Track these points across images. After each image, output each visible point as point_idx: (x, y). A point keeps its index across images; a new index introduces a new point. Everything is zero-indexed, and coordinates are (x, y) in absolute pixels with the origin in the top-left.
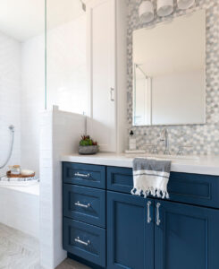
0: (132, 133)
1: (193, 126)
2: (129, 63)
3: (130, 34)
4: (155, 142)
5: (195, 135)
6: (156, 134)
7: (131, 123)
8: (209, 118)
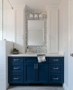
0: (28, 48)
1: (42, 46)
2: (27, 28)
3: (27, 20)
4: (33, 50)
5: (42, 48)
6: (33, 48)
7: (27, 45)
8: (45, 45)
